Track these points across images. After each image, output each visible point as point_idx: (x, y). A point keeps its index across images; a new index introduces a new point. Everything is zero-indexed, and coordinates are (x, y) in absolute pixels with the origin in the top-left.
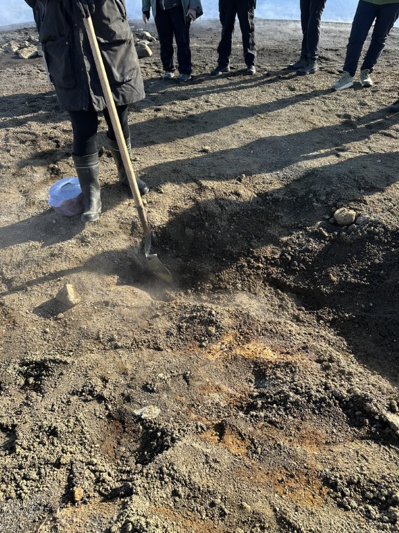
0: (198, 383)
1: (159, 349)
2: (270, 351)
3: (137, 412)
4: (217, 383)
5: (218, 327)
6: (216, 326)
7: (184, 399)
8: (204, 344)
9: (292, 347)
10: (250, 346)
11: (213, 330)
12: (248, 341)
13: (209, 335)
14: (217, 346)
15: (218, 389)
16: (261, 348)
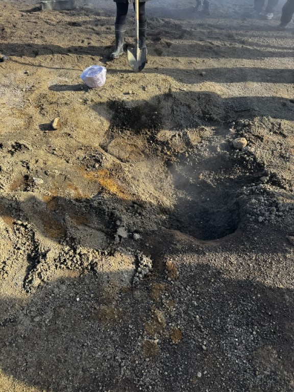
0: (70, 182)
1: (68, 162)
2: (116, 187)
3: (34, 178)
4: (78, 187)
5: (100, 165)
7: (57, 184)
8: (88, 169)
9: (129, 191)
10: (109, 181)
11: (97, 165)
12: (110, 178)
13: (94, 167)
14: (93, 173)
15: (76, 189)
16: (113, 184)
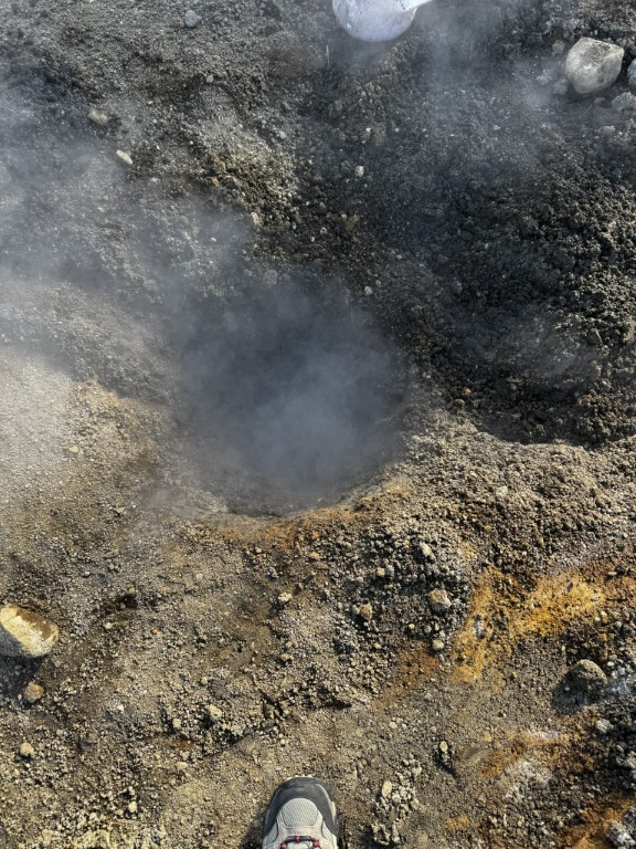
0: (476, 759)
2: (584, 586)
4: (511, 735)
5: (451, 585)
6: (447, 583)
8: (438, 643)
9: (621, 549)
10: (540, 595)
11: (442, 597)
12: (531, 585)
13: (440, 612)
14: (468, 635)
15: (519, 748)
16: (563, 589)
